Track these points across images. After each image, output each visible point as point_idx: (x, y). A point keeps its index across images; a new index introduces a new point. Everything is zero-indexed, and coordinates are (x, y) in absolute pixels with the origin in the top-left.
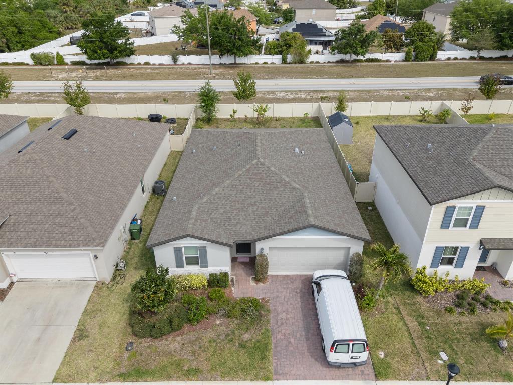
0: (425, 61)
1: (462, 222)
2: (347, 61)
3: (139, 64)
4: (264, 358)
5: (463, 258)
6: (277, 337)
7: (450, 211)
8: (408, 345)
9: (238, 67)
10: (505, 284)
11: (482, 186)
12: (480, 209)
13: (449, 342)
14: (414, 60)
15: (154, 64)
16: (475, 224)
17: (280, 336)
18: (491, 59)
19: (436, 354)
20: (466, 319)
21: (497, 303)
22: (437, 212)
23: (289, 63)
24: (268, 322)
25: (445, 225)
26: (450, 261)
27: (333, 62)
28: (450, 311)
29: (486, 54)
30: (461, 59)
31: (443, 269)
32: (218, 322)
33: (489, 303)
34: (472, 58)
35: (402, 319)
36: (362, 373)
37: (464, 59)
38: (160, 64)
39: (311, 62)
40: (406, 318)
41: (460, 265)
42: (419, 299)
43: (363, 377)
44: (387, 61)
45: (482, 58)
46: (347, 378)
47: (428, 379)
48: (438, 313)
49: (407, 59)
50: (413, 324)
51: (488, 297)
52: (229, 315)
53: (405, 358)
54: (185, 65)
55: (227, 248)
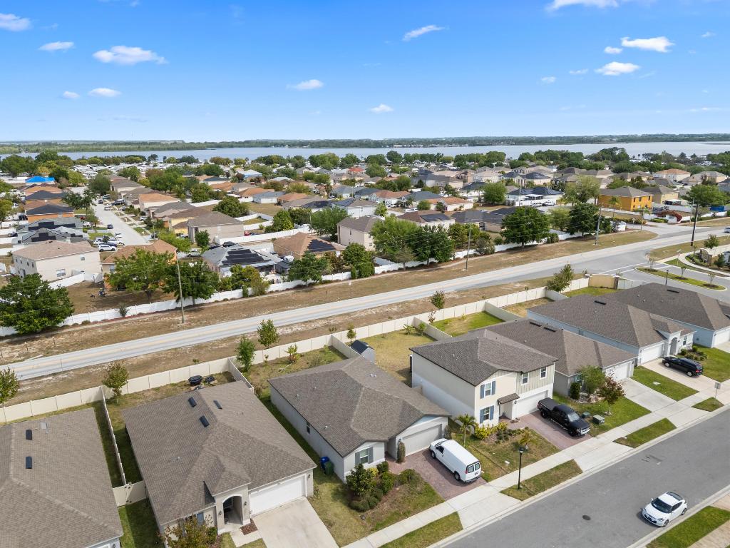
0: (368, 277)
1: (488, 393)
2: (304, 286)
3: (75, 325)
4: (434, 494)
5: (492, 413)
6: (432, 484)
7: (482, 387)
8: (490, 464)
9: (202, 309)
10: (513, 422)
11: (492, 371)
12: (494, 383)
13: (506, 456)
14: (359, 278)
15: (96, 322)
16: (493, 393)
17: (434, 483)
18: (413, 268)
19: (504, 462)
20: (506, 443)
21: (515, 431)
22: (477, 390)
23: (251, 296)
24: (422, 479)
25: (482, 396)
26: (487, 417)
27: (291, 289)
28: (499, 442)
29: (409, 264)
30: (392, 272)
31: (486, 422)
32: (398, 489)
33: (511, 433)
34: (400, 269)
35: (481, 454)
36: (480, 483)
37: (394, 271)
38: (104, 321)
39: (271, 292)
40: (483, 453)
41: (492, 418)
42: (482, 442)
43: (481, 483)
44: (337, 281)
45: (407, 269)
46: (475, 487)
47: (507, 473)
48: (494, 445)
49: (353, 277)
50: (487, 454)
51: (510, 430)
52: (402, 483)
53: (493, 469)
54: (136, 316)
55: (383, 444)
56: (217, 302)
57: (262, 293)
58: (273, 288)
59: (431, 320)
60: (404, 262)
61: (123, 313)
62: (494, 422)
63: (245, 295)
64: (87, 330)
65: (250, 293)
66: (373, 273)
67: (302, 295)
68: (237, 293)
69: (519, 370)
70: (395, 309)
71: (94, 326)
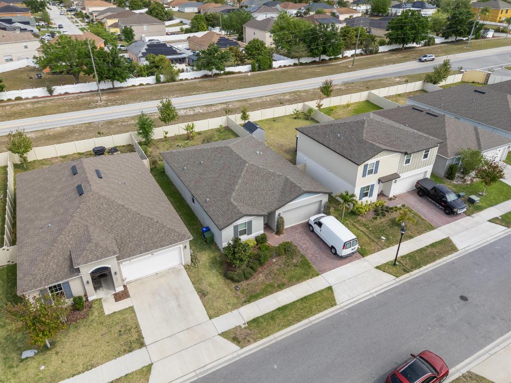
0: (266, 70)
1: (371, 172)
2: (210, 76)
3: (9, 100)
4: (310, 267)
5: (372, 191)
6: (309, 257)
7: (366, 166)
8: (367, 239)
9: (121, 91)
10: (391, 199)
11: (377, 151)
12: (378, 162)
13: (382, 232)
14: (258, 71)
15: (27, 99)
16: (376, 172)
18: (306, 64)
19: (380, 238)
20: (383, 220)
21: (392, 208)
22: (361, 169)
23: (163, 82)
24: (299, 251)
25: (364, 175)
26: (366, 195)
27: (199, 78)
28: (376, 218)
29: (303, 60)
30: (288, 66)
31: (365, 199)
32: (274, 260)
33: (388, 210)
34: (295, 65)
35: (358, 229)
36: (356, 257)
37: (290, 66)
38: (34, 98)
39: (181, 80)
40: (359, 228)
41: (371, 195)
42: (359, 218)
43: (357, 258)
44: (239, 72)
45: (301, 64)
46: (350, 261)
47: (383, 249)
48: (371, 221)
49: (253, 70)
50: (364, 229)
51: (387, 207)
52: (278, 255)
53: (369, 244)
54: (62, 95)
55: (262, 218)
56: (133, 86)
57: (173, 80)
58: (182, 76)
59: (319, 106)
60: (298, 58)
61: (51, 92)
62: (373, 199)
63: (158, 81)
64: (17, 105)
65: (162, 80)
66: (270, 67)
67: (207, 83)
68: (151, 80)
69: (404, 151)
70: (288, 97)
71: (24, 101)
